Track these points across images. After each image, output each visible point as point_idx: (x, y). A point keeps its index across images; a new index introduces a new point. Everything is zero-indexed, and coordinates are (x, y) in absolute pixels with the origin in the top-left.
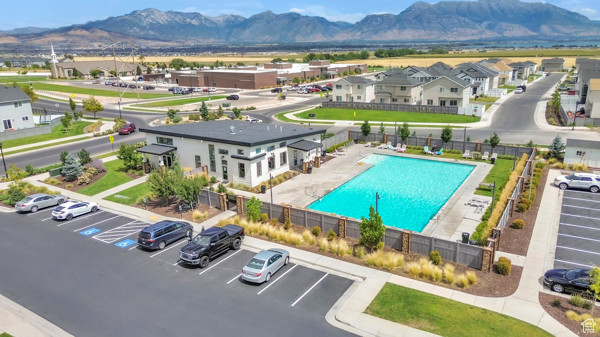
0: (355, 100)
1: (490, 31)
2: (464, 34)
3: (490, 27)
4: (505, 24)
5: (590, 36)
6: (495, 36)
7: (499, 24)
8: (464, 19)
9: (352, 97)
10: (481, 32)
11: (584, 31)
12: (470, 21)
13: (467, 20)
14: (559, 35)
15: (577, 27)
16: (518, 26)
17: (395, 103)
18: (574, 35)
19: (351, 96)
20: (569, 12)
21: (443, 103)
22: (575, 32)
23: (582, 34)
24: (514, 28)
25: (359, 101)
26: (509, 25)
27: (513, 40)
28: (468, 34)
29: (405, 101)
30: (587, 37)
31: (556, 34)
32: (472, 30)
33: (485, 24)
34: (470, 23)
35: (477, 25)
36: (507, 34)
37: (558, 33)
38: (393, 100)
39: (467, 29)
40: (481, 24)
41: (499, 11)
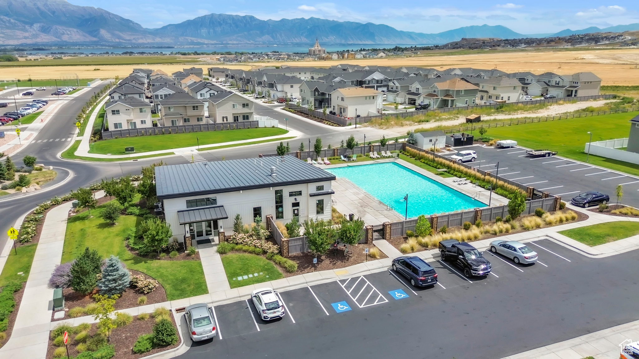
0: (139, 126)
1: (45, 34)
2: (15, 37)
3: (44, 30)
4: (60, 28)
5: (148, 43)
6: (53, 41)
7: (54, 27)
8: (8, 19)
9: (135, 123)
10: (35, 36)
11: (142, 38)
12: (16, 22)
13: (12, 21)
14: (120, 42)
15: (134, 34)
16: (75, 30)
17: (187, 124)
18: (134, 41)
19: (133, 121)
20: (122, 19)
21: (236, 119)
22: (134, 39)
23: (141, 41)
24: (71, 32)
25: (144, 126)
26: (65, 29)
27: (76, 45)
28: (18, 37)
29: (198, 120)
30: (146, 44)
31: (117, 40)
32: (23, 32)
33: (36, 26)
34: (18, 24)
35: (27, 27)
36: (65, 38)
37: (118, 39)
38: (185, 120)
39: (16, 31)
40: (32, 27)
41: (49, 13)
